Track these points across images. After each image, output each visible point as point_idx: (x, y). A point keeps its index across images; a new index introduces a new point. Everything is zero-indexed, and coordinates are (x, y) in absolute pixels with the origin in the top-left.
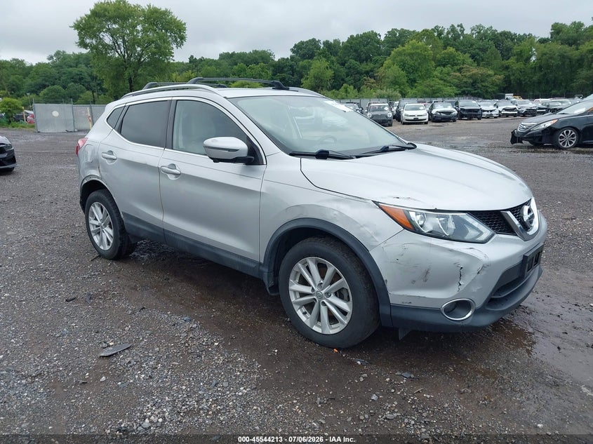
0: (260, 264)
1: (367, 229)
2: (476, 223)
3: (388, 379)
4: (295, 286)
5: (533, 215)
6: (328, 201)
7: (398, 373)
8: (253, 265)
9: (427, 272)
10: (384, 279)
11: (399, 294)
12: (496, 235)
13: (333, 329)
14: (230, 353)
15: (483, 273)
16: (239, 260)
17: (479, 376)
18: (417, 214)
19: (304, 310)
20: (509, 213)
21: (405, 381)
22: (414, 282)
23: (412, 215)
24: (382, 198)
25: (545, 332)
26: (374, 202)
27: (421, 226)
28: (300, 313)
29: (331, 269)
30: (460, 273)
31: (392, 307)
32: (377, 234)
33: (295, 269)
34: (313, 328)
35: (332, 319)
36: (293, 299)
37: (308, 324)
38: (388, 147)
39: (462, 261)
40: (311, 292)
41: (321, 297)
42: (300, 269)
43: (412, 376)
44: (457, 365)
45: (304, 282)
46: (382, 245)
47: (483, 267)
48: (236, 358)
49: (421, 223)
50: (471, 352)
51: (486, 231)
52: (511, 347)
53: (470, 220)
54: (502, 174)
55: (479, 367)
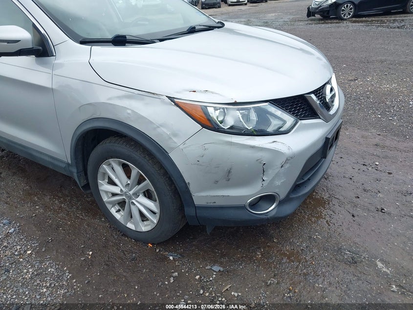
0: (68, 164)
1: (165, 130)
2: (279, 112)
3: (197, 277)
4: (104, 187)
5: (335, 93)
6: (119, 98)
7: (208, 267)
8: (63, 166)
9: (229, 172)
10: (187, 182)
11: (202, 196)
12: (300, 122)
13: (146, 226)
14: (41, 263)
15: (287, 166)
16: (50, 160)
17: (284, 261)
18: (216, 109)
19: (117, 207)
20: (313, 96)
21: (214, 276)
22: (217, 182)
23: (211, 110)
24: (177, 92)
25: (341, 198)
26: (169, 97)
27: (221, 122)
28: (113, 211)
29: (135, 171)
30: (264, 168)
31: (196, 208)
32: (175, 135)
33: (101, 170)
34: (127, 226)
35: (143, 217)
36: (105, 199)
37: (122, 222)
38: (194, 28)
39: (265, 157)
40: (120, 193)
41: (130, 198)
42: (105, 170)
43: (222, 269)
44: (264, 248)
45: (111, 182)
46: (181, 147)
47: (287, 160)
48: (47, 269)
49: (221, 119)
50: (277, 231)
51: (289, 119)
52: (313, 219)
53: (273, 109)
54: (301, 50)
55: (285, 249)
